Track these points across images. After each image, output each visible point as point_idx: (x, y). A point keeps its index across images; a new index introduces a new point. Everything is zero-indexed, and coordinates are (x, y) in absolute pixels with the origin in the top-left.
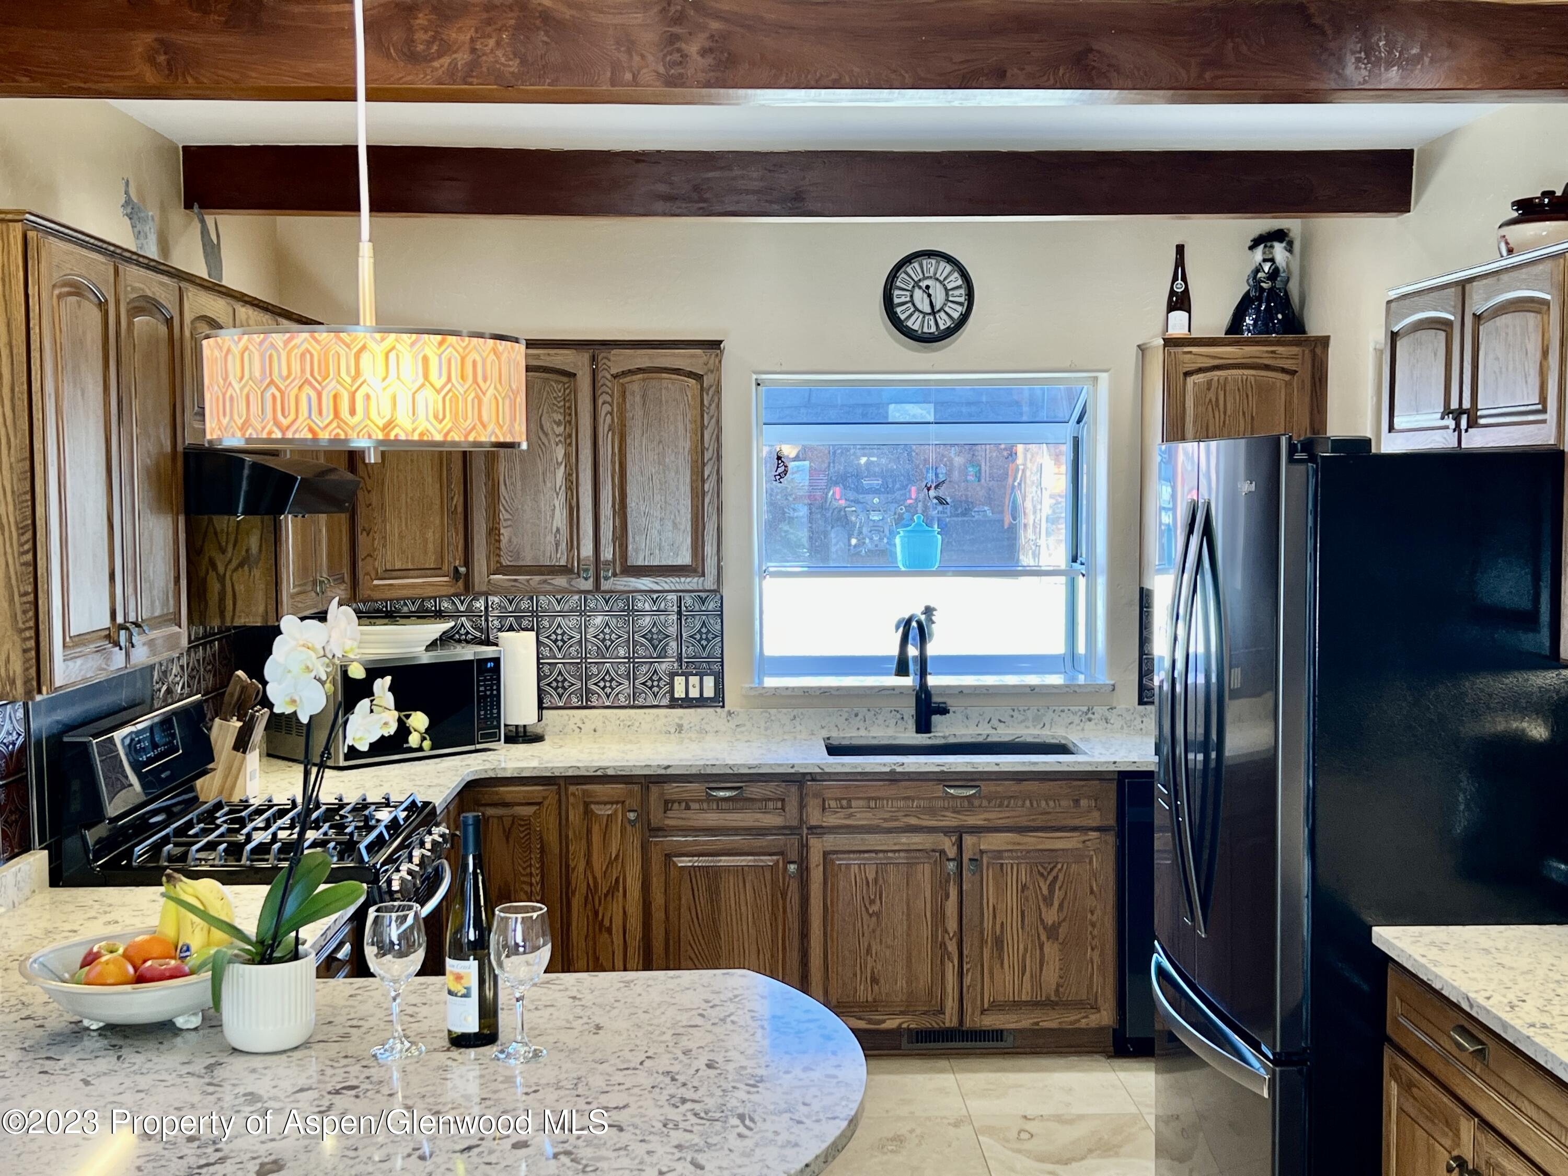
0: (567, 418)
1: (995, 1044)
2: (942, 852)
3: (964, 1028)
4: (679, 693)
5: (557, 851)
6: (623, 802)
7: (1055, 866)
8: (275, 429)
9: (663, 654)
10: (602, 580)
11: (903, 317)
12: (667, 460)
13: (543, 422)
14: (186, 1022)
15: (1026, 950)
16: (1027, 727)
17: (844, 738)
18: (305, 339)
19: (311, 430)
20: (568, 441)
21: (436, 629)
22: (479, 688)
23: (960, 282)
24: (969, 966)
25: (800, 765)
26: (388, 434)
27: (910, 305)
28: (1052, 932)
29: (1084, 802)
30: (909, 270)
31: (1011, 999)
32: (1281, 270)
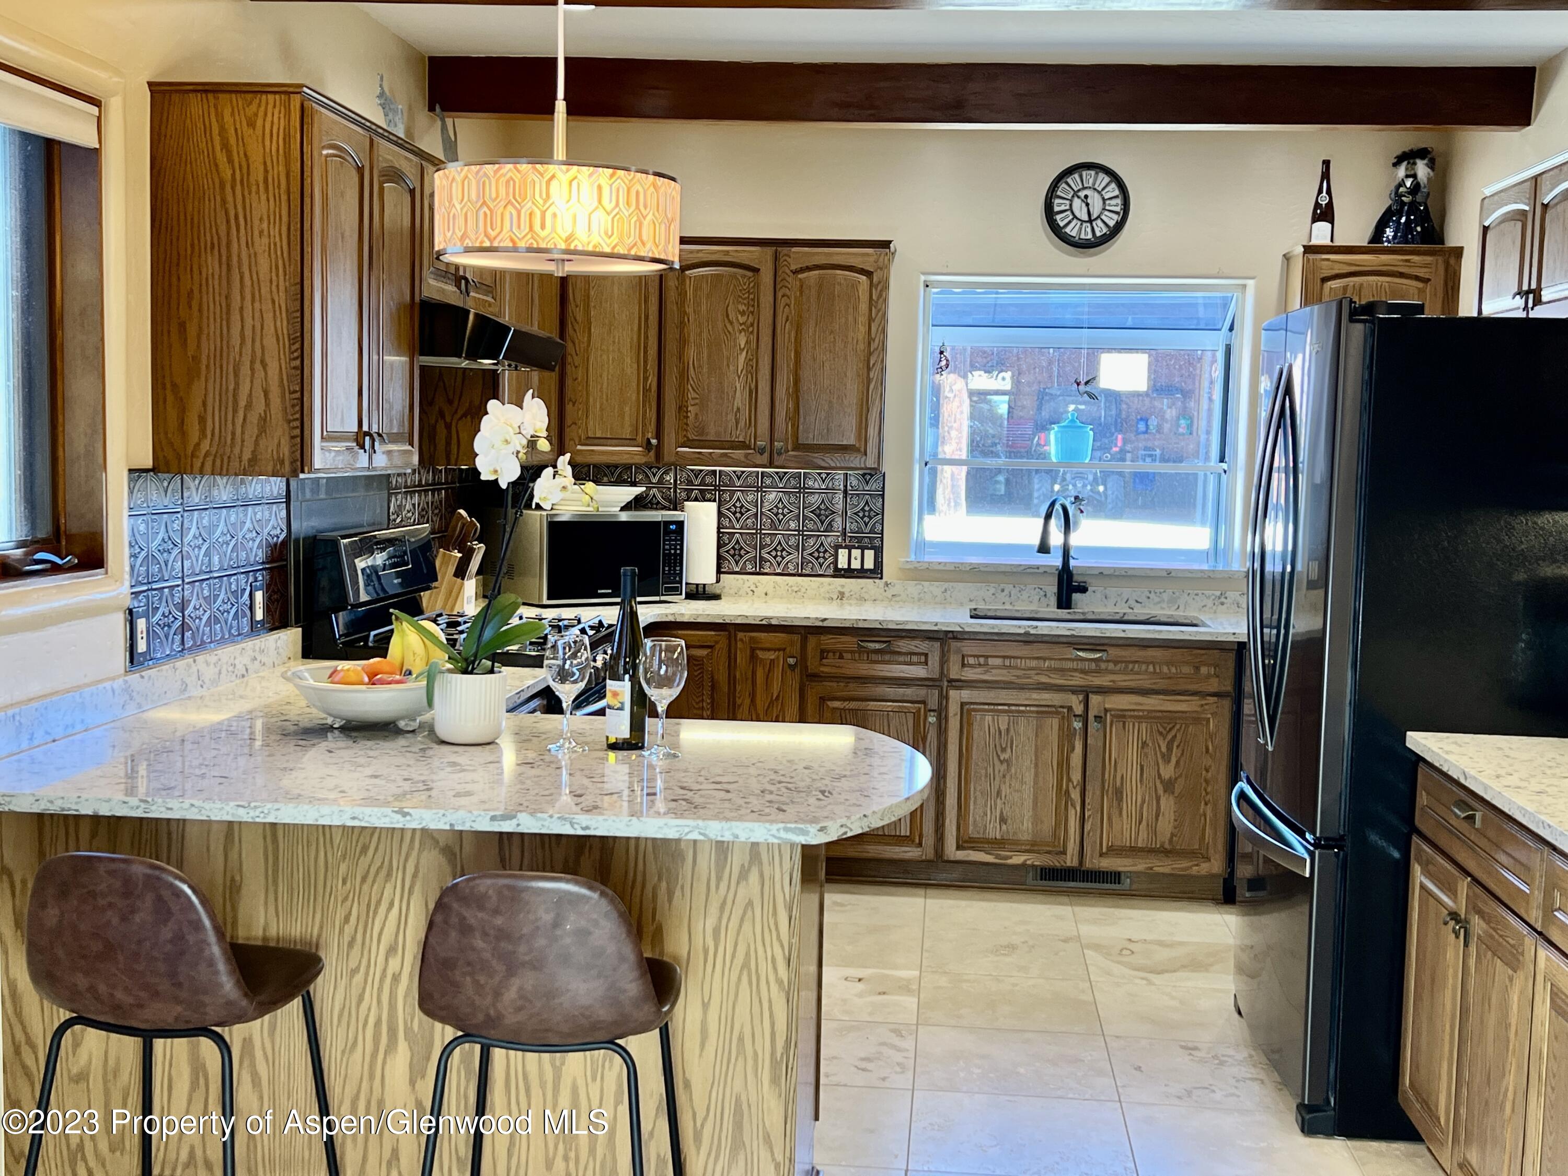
0: (751, 309)
1: (1113, 886)
2: (1070, 708)
3: (1083, 868)
4: (842, 563)
5: (726, 690)
6: (784, 650)
7: (1174, 727)
8: (486, 240)
9: (830, 528)
10: (776, 455)
11: (1062, 224)
12: (837, 349)
13: (729, 313)
14: (406, 725)
15: (1143, 802)
16: (1163, 608)
17: (989, 610)
18: (510, 170)
19: (512, 240)
20: (751, 329)
21: (628, 493)
22: (665, 546)
23: (1117, 192)
24: (1090, 813)
25: (942, 623)
26: (569, 245)
27: (1069, 213)
28: (1169, 786)
29: (1204, 670)
30: (1069, 180)
31: (1128, 844)
32: (1422, 185)
